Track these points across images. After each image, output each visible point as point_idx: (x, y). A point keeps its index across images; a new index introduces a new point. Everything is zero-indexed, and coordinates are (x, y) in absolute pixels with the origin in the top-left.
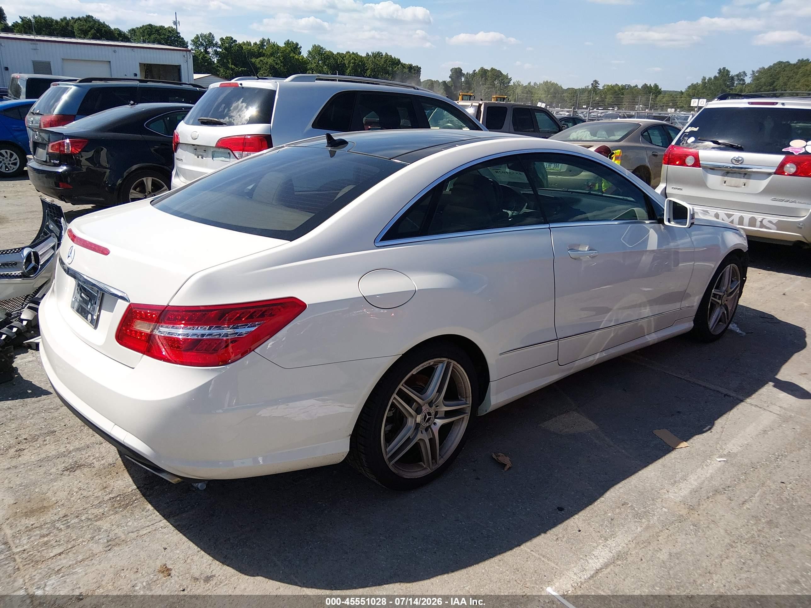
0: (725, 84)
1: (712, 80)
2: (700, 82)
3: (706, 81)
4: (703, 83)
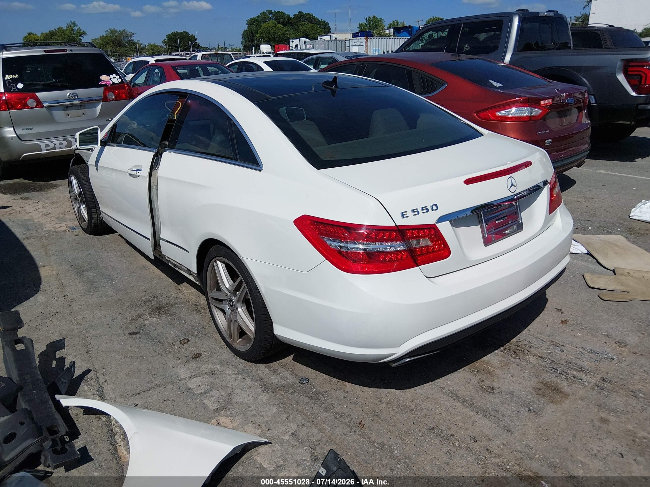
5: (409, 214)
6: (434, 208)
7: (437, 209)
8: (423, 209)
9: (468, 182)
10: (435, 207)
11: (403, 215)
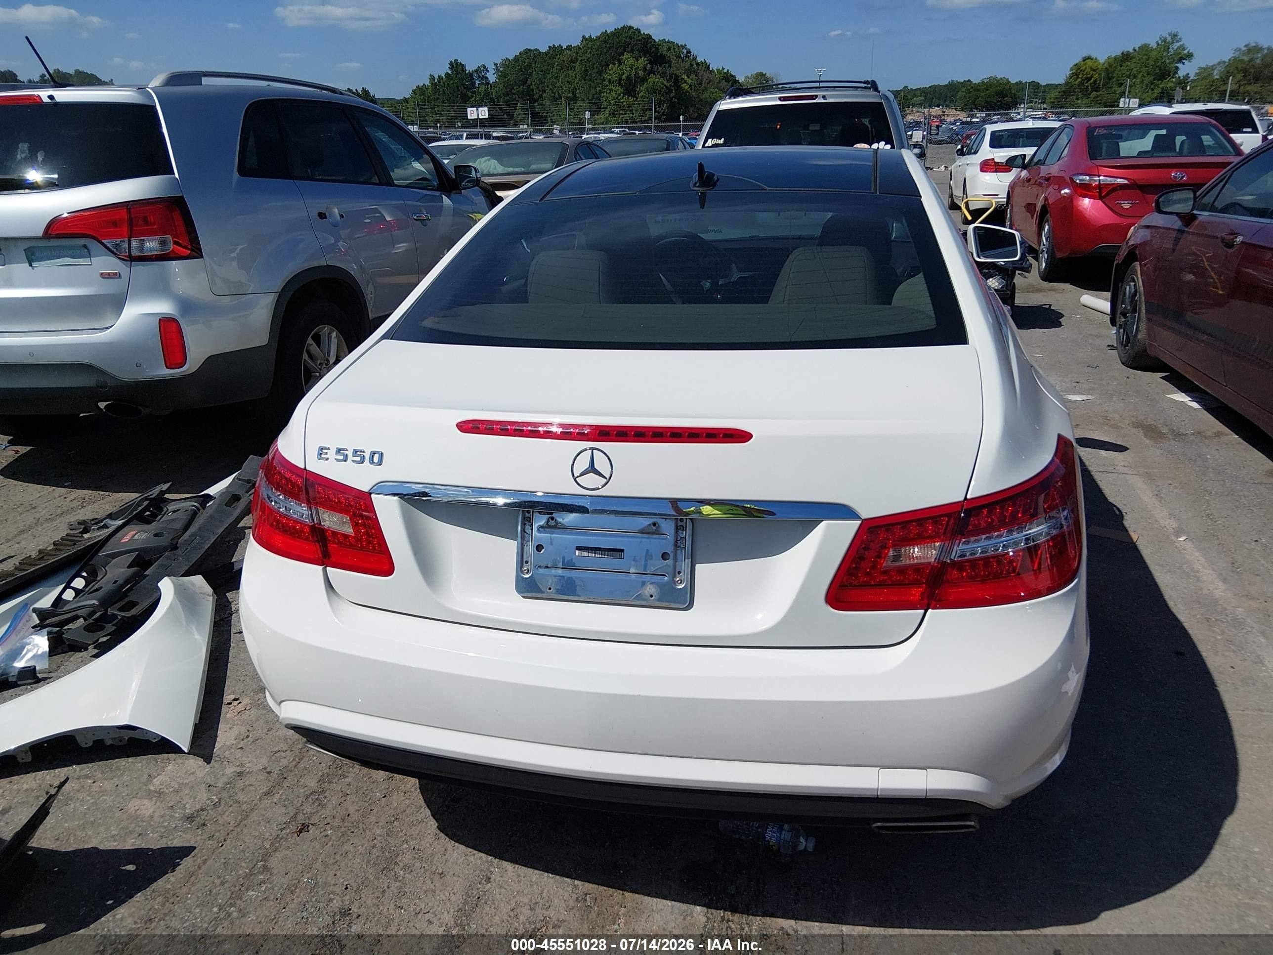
0: (463, 85)
1: (444, 80)
2: (427, 83)
3: (436, 80)
4: (432, 84)
5: (332, 454)
6: (376, 458)
7: (380, 463)
8: (356, 452)
9: (469, 427)
10: (378, 459)
11: (322, 452)
